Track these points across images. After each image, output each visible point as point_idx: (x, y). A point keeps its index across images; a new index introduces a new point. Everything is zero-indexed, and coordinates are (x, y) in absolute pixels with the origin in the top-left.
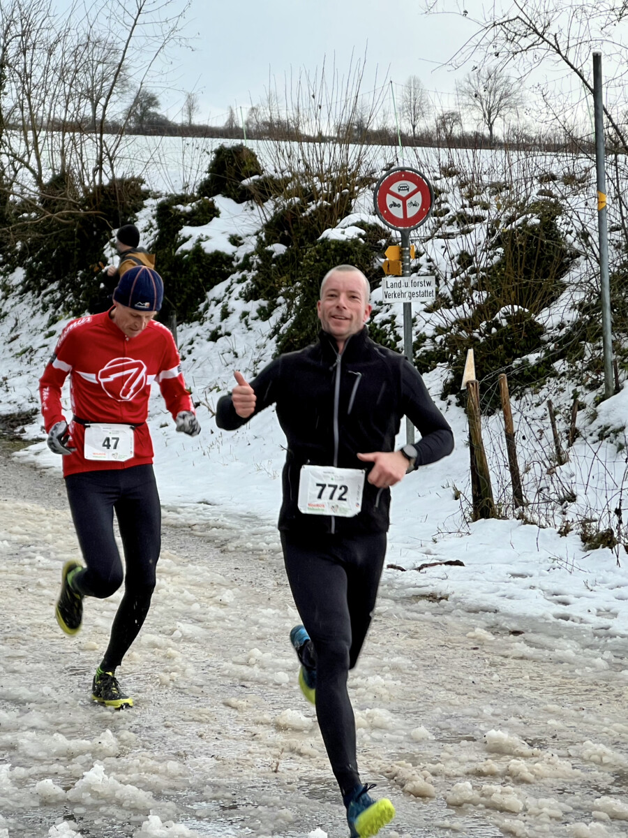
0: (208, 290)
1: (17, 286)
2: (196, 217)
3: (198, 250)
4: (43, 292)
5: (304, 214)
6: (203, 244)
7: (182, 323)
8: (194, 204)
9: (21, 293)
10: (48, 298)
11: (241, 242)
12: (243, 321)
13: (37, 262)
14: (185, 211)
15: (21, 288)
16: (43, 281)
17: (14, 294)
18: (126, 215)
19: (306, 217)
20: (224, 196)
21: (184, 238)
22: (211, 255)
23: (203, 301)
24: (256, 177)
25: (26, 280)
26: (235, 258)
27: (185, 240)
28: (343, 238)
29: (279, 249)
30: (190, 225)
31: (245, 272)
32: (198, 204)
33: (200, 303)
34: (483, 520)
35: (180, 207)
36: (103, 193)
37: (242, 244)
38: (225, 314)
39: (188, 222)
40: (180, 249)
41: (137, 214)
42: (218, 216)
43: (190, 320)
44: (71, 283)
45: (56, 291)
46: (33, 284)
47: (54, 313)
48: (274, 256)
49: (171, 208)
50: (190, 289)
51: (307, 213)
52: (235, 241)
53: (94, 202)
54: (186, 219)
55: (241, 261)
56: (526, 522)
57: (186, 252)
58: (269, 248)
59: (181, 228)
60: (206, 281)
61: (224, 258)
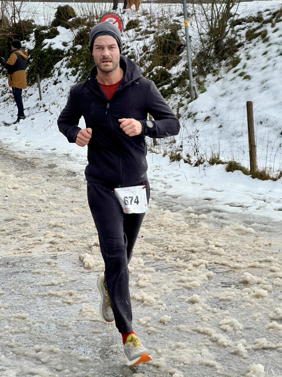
0: (54, 65)
2: (50, 35)
3: (50, 48)
6: (52, 46)
7: (45, 78)
8: (49, 30)
11: (67, 44)
12: (66, 76)
14: (45, 33)
18: (26, 35)
20: (61, 26)
22: (55, 50)
23: (52, 69)
24: (74, 18)
26: (65, 51)
27: (45, 44)
29: (79, 47)
30: (48, 38)
31: (68, 57)
35: (43, 31)
37: (67, 46)
38: (60, 74)
40: (43, 48)
41: (30, 35)
42: (59, 35)
43: (48, 76)
48: (78, 49)
49: (40, 32)
50: (47, 64)
52: (65, 44)
54: (46, 36)
55: (67, 52)
57: (46, 49)
59: (44, 40)
60: (54, 61)
61: (60, 51)
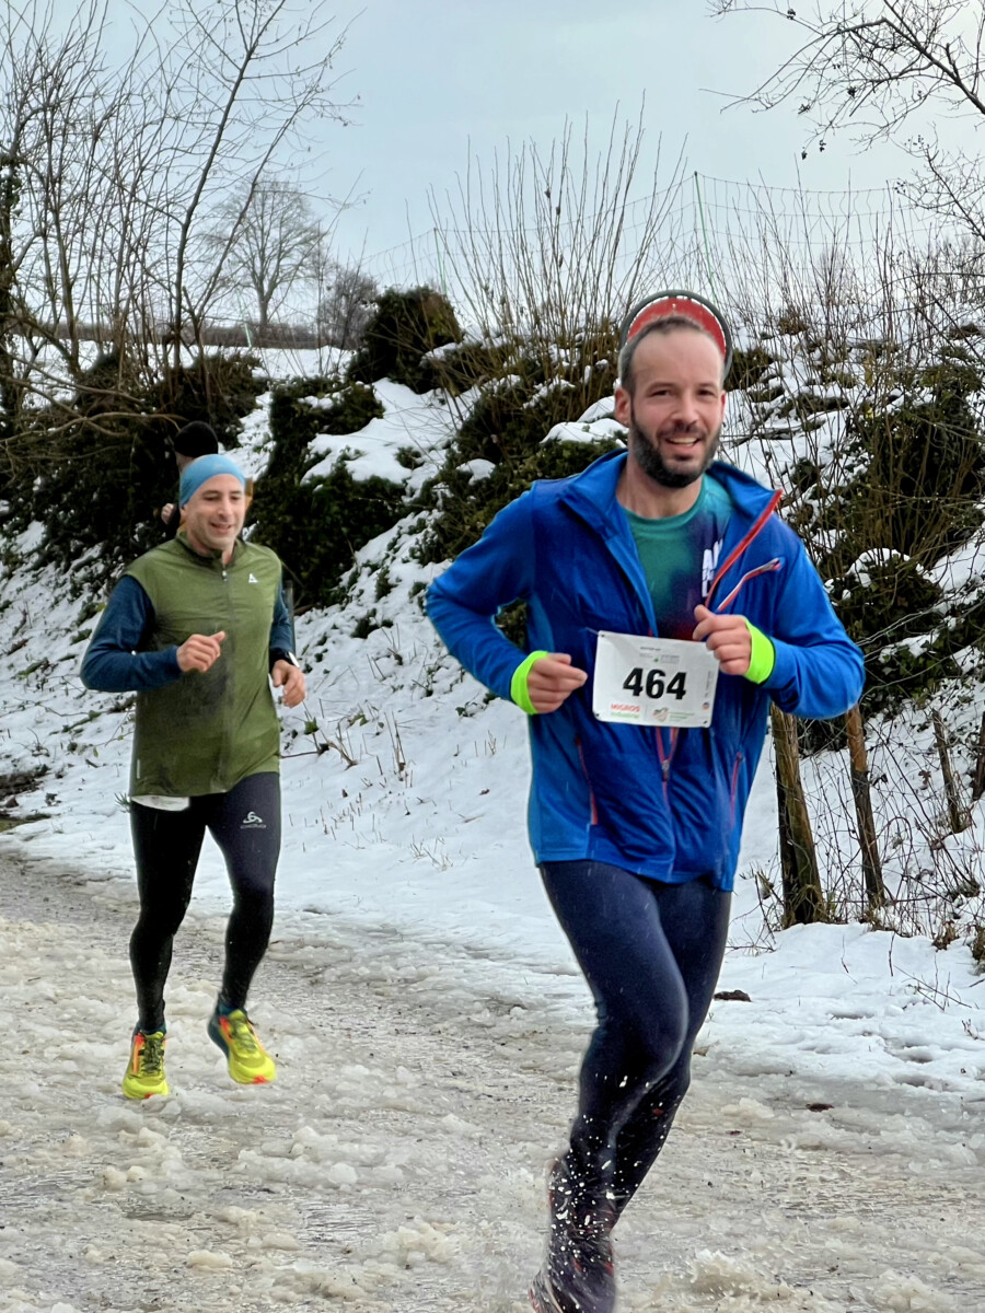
0: (358, 549)
1: (30, 554)
2: (341, 418)
3: (341, 476)
4: (75, 563)
5: (525, 405)
6: (350, 465)
7: (310, 609)
8: (335, 395)
9: (36, 567)
10: (82, 573)
11: (418, 460)
12: (416, 599)
13: (67, 511)
14: (320, 408)
15: (36, 557)
16: (74, 544)
17: (24, 568)
18: (223, 421)
19: (529, 408)
20: (393, 381)
21: (316, 454)
22: (363, 485)
23: (348, 568)
24: (451, 346)
25: (45, 542)
26: (408, 491)
27: (319, 458)
28: (586, 438)
29: (481, 468)
30: (329, 432)
31: (424, 514)
32: (345, 395)
33: (342, 572)
34: (800, 925)
35: (313, 401)
36: (181, 382)
37: (421, 465)
38: (384, 589)
39: (326, 427)
40: (308, 474)
41: (243, 420)
42: (380, 416)
43: (325, 602)
44: (121, 545)
45: (96, 560)
46: (57, 552)
47: (90, 599)
48: (471, 481)
49: (297, 403)
50: (325, 546)
51: (532, 404)
52: (408, 459)
53: (166, 398)
54: (323, 423)
55: (417, 494)
56: (878, 926)
57: (320, 480)
58: (464, 468)
59: (312, 438)
60: (355, 531)
61: (388, 490)
